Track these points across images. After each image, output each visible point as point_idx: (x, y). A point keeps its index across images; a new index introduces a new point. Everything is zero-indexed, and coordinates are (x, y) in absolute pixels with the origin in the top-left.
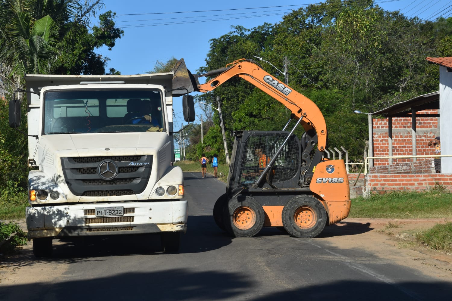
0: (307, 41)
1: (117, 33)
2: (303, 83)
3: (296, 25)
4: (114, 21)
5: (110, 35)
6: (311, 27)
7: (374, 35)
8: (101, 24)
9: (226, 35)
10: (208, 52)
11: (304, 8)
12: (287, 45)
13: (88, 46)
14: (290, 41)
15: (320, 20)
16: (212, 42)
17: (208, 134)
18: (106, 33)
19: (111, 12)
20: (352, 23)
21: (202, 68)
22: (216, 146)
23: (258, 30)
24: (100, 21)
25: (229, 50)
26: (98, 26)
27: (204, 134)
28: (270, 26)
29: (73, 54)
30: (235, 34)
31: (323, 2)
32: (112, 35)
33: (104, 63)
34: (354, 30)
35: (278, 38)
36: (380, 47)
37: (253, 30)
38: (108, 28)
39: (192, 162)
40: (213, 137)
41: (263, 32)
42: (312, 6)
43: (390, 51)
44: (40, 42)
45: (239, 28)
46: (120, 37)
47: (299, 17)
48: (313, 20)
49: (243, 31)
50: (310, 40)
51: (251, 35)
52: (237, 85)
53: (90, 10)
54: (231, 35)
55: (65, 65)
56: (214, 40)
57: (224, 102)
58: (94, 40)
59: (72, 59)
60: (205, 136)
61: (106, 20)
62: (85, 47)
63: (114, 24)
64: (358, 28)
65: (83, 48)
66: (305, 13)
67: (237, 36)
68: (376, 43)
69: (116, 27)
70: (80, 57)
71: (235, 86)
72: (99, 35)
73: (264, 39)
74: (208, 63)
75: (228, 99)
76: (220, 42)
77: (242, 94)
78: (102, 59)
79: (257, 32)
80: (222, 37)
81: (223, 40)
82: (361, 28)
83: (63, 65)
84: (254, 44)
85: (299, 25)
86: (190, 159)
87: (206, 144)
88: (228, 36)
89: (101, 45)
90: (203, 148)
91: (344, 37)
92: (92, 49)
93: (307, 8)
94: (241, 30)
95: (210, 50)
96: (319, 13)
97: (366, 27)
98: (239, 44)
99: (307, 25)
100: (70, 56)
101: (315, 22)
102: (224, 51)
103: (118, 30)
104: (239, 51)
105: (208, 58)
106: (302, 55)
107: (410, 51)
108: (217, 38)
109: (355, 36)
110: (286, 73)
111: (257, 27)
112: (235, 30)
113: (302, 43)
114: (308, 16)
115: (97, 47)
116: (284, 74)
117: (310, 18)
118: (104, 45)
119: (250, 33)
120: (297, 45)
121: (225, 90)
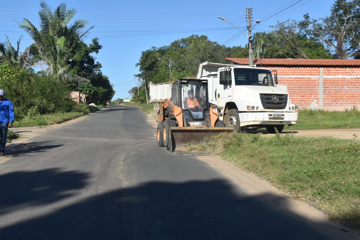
0: (180, 53)
1: (100, 47)
2: (179, 70)
3: (176, 46)
4: (98, 42)
5: (97, 47)
6: (182, 48)
7: (207, 50)
8: (93, 43)
9: (148, 50)
10: (140, 57)
11: (180, 40)
12: (172, 54)
13: (87, 52)
14: (174, 53)
15: (186, 45)
16: (142, 53)
17: (141, 91)
18: (95, 47)
19: (97, 38)
20: (197, 45)
21: (138, 63)
22: (144, 96)
23: (161, 48)
24: (92, 42)
25: (149, 56)
26: (92, 44)
27: (139, 91)
28: (166, 47)
29: (80, 56)
30: (152, 50)
31: (187, 38)
32: (97, 48)
33: (94, 60)
34: (198, 48)
35: (169, 52)
36: (209, 55)
37: (159, 49)
38: (96, 45)
39: (135, 102)
40: (143, 92)
41: (163, 49)
42: (183, 39)
43: (213, 57)
44: (60, 48)
45: (154, 47)
46: (101, 49)
47: (178, 43)
48: (183, 45)
49: (155, 49)
50: (182, 53)
51: (158, 50)
52: (152, 71)
53: (84, 35)
54: (150, 50)
55: (77, 60)
56: (143, 52)
57: (147, 78)
58: (90, 50)
59: (80, 58)
60: (140, 92)
61: (95, 42)
62: (86, 53)
63: (98, 43)
64: (200, 47)
65: (85, 53)
66: (180, 42)
67: (152, 51)
68: (207, 54)
69: (99, 44)
70: (83, 56)
71: (151, 71)
72: (92, 48)
73: (163, 52)
74: (140, 61)
75: (148, 77)
76: (145, 53)
77: (154, 74)
78: (94, 58)
79: (161, 49)
80: (146, 51)
81: (147, 52)
82: (201, 47)
83: (76, 60)
84: (160, 54)
85: (177, 47)
86: (134, 101)
87: (140, 95)
88: (149, 50)
89: (93, 52)
90: (139, 97)
91: (194, 50)
92: (89, 53)
93: (181, 40)
94: (154, 48)
95: (141, 56)
96: (186, 42)
97: (203, 47)
98: (153, 54)
99: (181, 47)
100: (79, 56)
101: (184, 45)
102: (147, 57)
103: (100, 46)
104: (153, 57)
105: (140, 59)
106: (178, 59)
107: (221, 57)
108: (144, 51)
109: (199, 51)
110: (170, 65)
111: (161, 47)
112: (152, 48)
113: (178, 54)
114: (181, 43)
115: (91, 53)
116: (169, 66)
117: (182, 44)
118: (94, 52)
119: (158, 49)
120: (176, 55)
121: (147, 73)
